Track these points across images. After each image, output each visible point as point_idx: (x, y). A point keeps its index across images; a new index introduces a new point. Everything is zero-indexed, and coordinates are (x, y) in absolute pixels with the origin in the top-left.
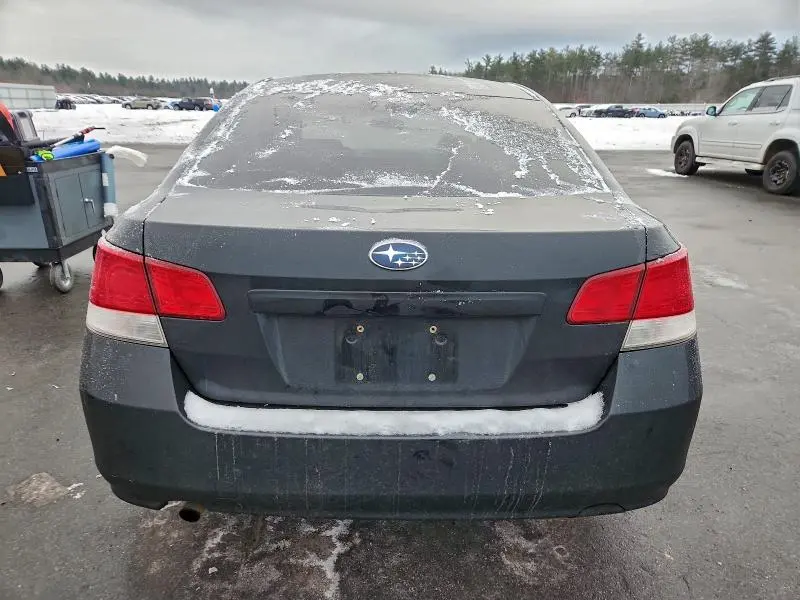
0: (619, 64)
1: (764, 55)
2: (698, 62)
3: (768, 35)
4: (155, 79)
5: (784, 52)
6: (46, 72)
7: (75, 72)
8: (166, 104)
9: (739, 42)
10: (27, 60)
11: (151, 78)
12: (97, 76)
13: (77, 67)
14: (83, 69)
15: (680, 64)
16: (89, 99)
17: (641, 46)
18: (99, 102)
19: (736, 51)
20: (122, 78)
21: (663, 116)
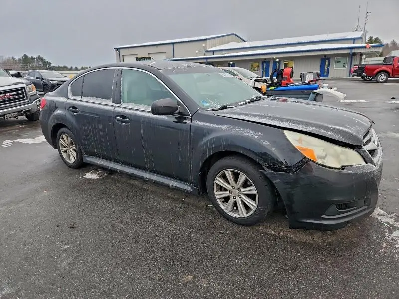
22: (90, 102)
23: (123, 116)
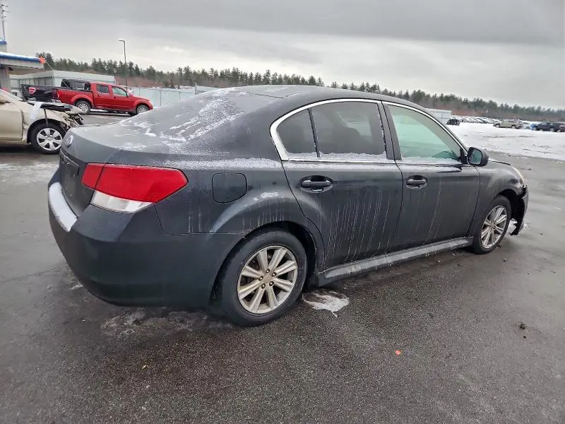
4: (542, 108)
6: (466, 102)
7: (484, 103)
8: (528, 125)
10: (457, 95)
11: (539, 108)
12: (499, 105)
13: (486, 100)
14: (491, 102)
16: (479, 120)
18: (485, 122)
20: (516, 107)
22: (346, 163)
23: (418, 177)
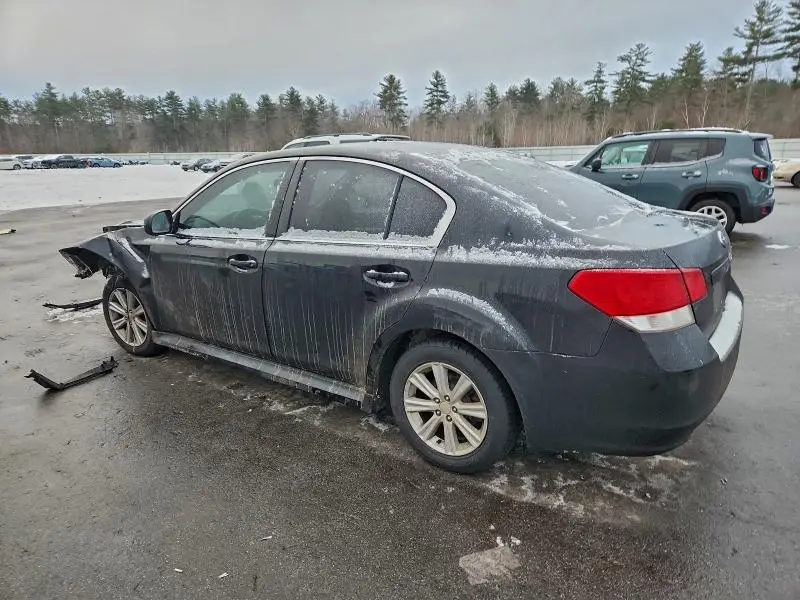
0: (34, 113)
1: (175, 111)
2: (118, 114)
3: (173, 93)
5: (190, 109)
9: (150, 98)
15: (101, 115)
17: (54, 95)
19: (150, 105)
21: (117, 165)
